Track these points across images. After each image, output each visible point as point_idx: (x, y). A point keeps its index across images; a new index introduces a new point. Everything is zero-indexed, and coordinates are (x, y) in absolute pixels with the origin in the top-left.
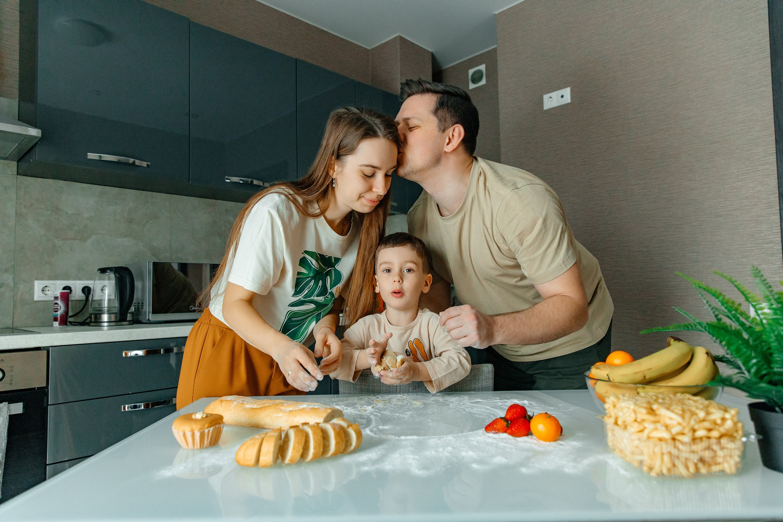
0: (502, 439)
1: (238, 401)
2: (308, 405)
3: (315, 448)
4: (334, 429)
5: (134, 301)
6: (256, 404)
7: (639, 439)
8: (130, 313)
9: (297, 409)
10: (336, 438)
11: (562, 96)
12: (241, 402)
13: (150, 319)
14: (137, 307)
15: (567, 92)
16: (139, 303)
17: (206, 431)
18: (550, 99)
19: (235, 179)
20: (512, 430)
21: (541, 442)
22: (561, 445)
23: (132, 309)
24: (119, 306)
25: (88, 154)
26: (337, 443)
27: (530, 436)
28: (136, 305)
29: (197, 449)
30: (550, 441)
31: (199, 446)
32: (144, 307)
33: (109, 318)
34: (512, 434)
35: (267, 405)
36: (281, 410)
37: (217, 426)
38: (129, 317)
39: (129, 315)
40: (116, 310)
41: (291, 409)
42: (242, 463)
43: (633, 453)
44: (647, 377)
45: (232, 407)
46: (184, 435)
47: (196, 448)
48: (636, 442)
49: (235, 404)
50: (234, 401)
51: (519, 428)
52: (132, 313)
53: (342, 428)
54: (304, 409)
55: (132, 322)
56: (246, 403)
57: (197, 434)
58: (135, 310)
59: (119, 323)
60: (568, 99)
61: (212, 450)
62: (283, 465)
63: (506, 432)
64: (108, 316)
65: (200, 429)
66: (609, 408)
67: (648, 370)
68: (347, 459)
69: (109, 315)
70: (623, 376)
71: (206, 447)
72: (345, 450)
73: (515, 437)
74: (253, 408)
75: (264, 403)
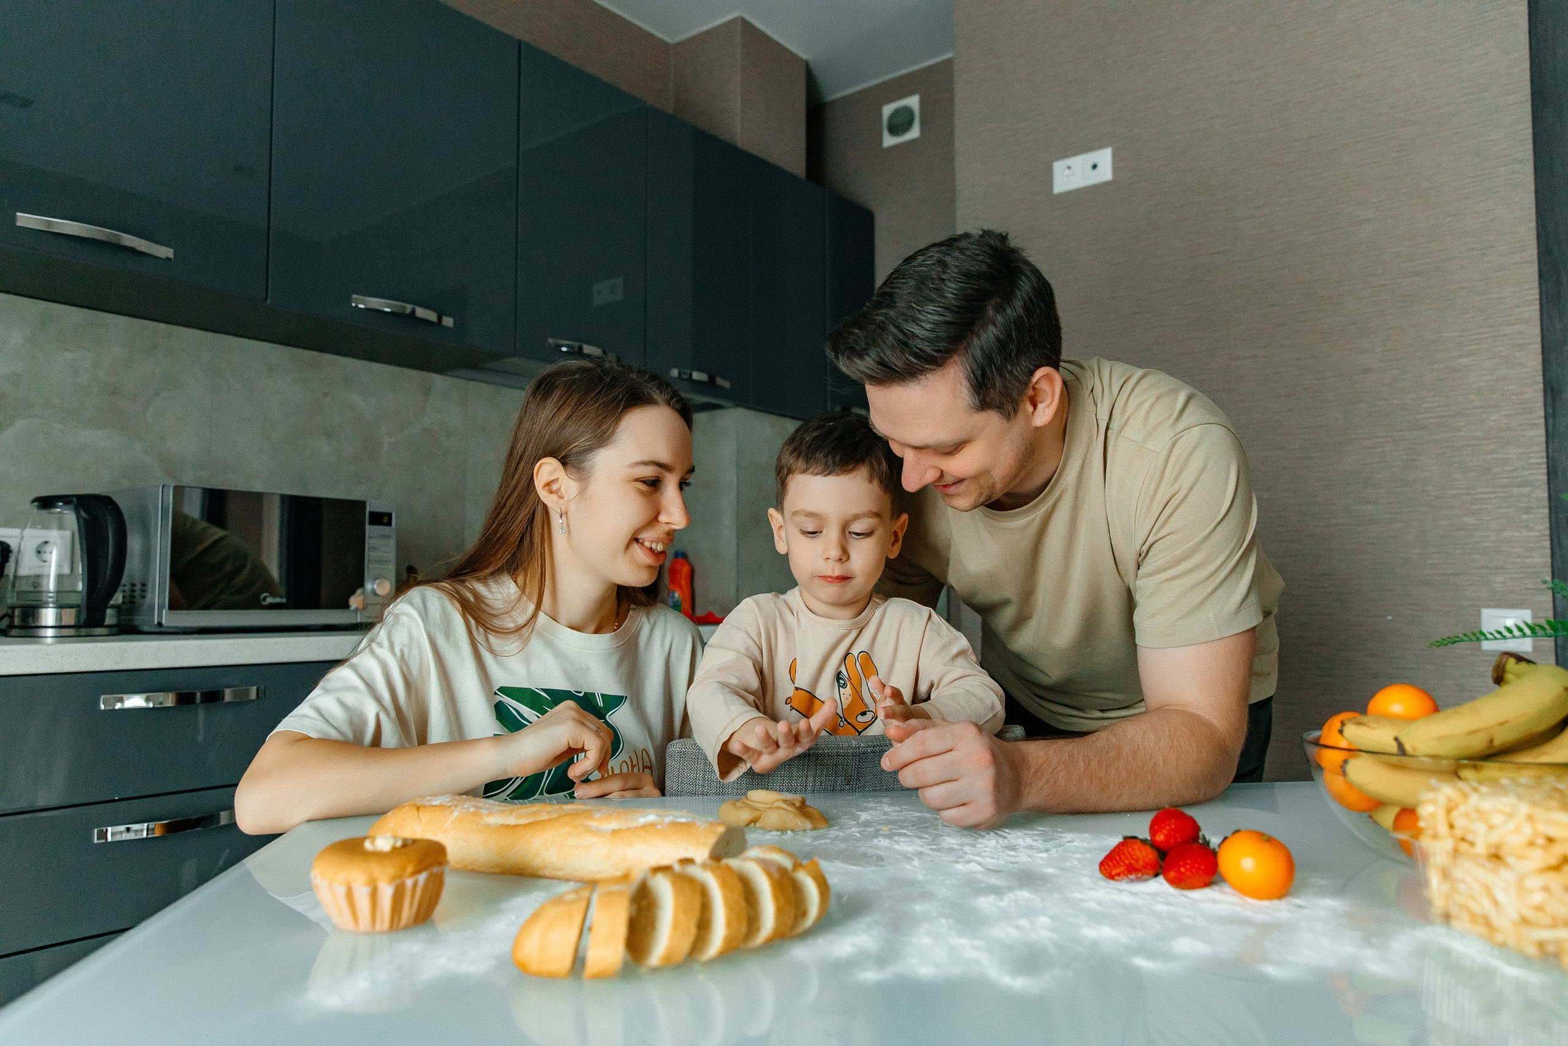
0: (1154, 895)
1: (462, 808)
2: (658, 815)
3: (729, 924)
4: (769, 875)
5: (124, 580)
6: (514, 814)
7: (1546, 889)
8: (113, 607)
9: (632, 825)
10: (776, 898)
11: (1095, 167)
12: (472, 809)
13: (164, 622)
14: (128, 593)
15: (1104, 157)
16: (133, 585)
17: (409, 883)
18: (1067, 172)
19: (375, 303)
20: (1179, 871)
21: (1249, 900)
22: (1300, 907)
23: (118, 598)
24: (85, 589)
25: (18, 214)
26: (779, 911)
27: (1216, 888)
28: (127, 588)
29: (381, 932)
30: (1270, 897)
31: (387, 924)
32: (149, 595)
33: (59, 617)
34: (1179, 882)
35: (545, 817)
36: (588, 830)
37: (435, 869)
38: (110, 617)
39: (109, 611)
40: (77, 600)
41: (613, 825)
42: (534, 966)
43: (1525, 921)
44: (1497, 743)
45: (450, 822)
46: (350, 895)
47: (378, 927)
48: (1538, 898)
49: (459, 816)
50: (453, 808)
51: (1196, 866)
52: (117, 607)
53: (782, 871)
54: (652, 825)
55: (115, 630)
56: (487, 812)
57: (387, 892)
58: (123, 603)
59: (83, 631)
60: (1105, 173)
61: (422, 934)
62: (643, 970)
63: (1155, 877)
64: (57, 614)
65: (394, 878)
66: (1432, 815)
67: (1501, 724)
68: (802, 952)
69: (59, 610)
70: (1440, 739)
71: (407, 927)
72: (793, 927)
73: (1183, 888)
74: (508, 826)
75: (534, 813)
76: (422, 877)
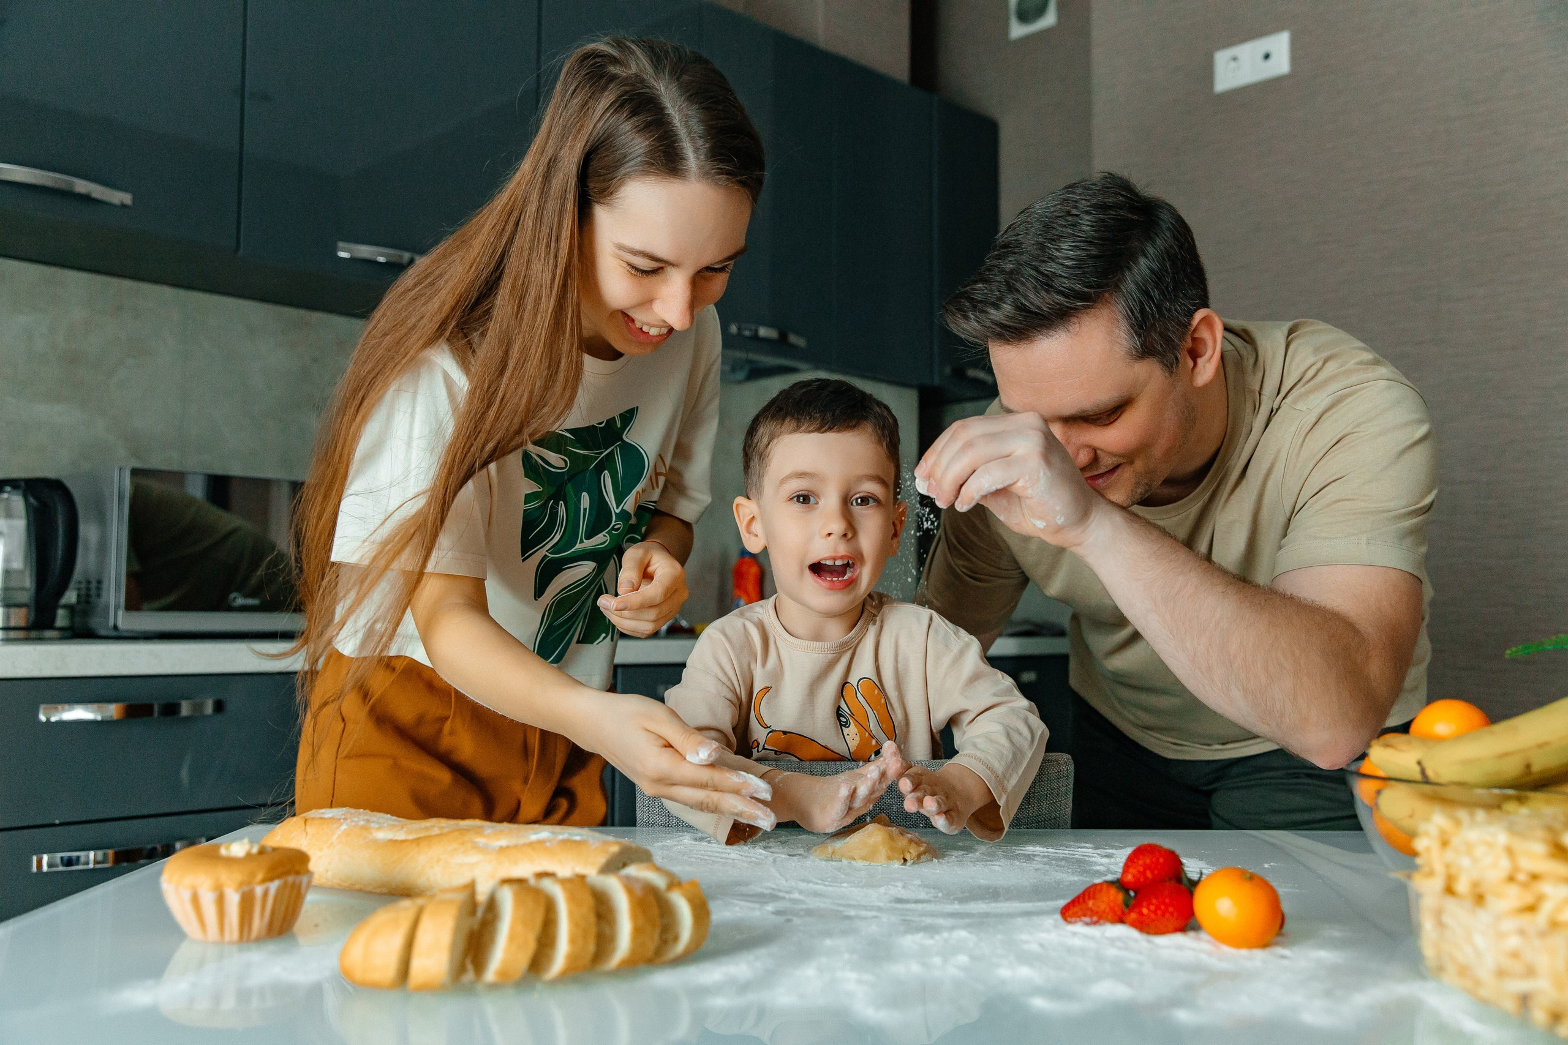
0: (1112, 941)
1: (352, 821)
2: (553, 833)
3: (573, 941)
4: (630, 890)
5: (78, 574)
6: (405, 829)
7: (1522, 932)
8: (65, 606)
9: (521, 841)
10: (634, 917)
11: (1267, 56)
12: (362, 823)
13: (120, 624)
14: (83, 592)
15: (1280, 45)
16: (89, 582)
17: (259, 890)
18: (1233, 65)
19: (365, 251)
20: (1141, 914)
21: (1226, 949)
22: (1283, 957)
23: (71, 597)
24: (34, 585)
26: (637, 931)
27: (1192, 934)
28: (83, 586)
29: (231, 943)
30: (1251, 945)
31: (236, 935)
32: (104, 593)
33: (7, 617)
34: (1143, 926)
35: (436, 831)
36: (476, 847)
37: (290, 879)
38: (62, 618)
39: (61, 613)
40: (25, 597)
41: (503, 842)
42: (359, 975)
43: (1501, 973)
44: (1536, 768)
45: (336, 836)
46: (195, 900)
47: (227, 938)
48: (1514, 942)
49: (345, 829)
50: (342, 821)
51: (1163, 907)
52: (70, 608)
53: (651, 890)
54: (541, 842)
55: (67, 634)
56: (377, 826)
57: (233, 899)
58: (79, 602)
59: (34, 634)
60: (1281, 64)
61: (272, 947)
62: (479, 987)
63: (1121, 921)
64: (5, 613)
65: (241, 884)
66: (1428, 849)
67: (1541, 746)
68: (663, 979)
69: (7, 609)
70: (1466, 763)
71: (259, 940)
72: (659, 952)
73: (1148, 933)
74: (396, 841)
75: (427, 828)
76: (274, 886)
